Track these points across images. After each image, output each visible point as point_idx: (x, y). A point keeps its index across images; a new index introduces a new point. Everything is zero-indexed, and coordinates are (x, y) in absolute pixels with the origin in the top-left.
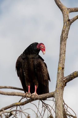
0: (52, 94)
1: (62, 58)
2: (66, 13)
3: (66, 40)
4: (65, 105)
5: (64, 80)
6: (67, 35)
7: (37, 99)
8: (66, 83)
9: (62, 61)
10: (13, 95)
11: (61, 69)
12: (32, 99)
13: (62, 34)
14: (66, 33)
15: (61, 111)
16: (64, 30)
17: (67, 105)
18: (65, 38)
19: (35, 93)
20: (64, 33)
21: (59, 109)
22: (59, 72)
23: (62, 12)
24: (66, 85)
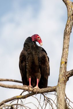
0: (54, 89)
1: (65, 52)
2: (71, 8)
3: (70, 34)
4: (67, 99)
5: (67, 74)
6: (71, 29)
7: (38, 93)
8: (68, 78)
9: (65, 56)
10: (15, 88)
11: (64, 63)
12: (33, 92)
13: (66, 29)
14: (69, 27)
15: (63, 106)
16: (68, 24)
17: (69, 99)
18: (68, 32)
19: (37, 87)
20: (68, 28)
21: (61, 103)
22: (62, 66)
23: (67, 6)
24: (68, 80)
